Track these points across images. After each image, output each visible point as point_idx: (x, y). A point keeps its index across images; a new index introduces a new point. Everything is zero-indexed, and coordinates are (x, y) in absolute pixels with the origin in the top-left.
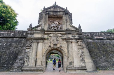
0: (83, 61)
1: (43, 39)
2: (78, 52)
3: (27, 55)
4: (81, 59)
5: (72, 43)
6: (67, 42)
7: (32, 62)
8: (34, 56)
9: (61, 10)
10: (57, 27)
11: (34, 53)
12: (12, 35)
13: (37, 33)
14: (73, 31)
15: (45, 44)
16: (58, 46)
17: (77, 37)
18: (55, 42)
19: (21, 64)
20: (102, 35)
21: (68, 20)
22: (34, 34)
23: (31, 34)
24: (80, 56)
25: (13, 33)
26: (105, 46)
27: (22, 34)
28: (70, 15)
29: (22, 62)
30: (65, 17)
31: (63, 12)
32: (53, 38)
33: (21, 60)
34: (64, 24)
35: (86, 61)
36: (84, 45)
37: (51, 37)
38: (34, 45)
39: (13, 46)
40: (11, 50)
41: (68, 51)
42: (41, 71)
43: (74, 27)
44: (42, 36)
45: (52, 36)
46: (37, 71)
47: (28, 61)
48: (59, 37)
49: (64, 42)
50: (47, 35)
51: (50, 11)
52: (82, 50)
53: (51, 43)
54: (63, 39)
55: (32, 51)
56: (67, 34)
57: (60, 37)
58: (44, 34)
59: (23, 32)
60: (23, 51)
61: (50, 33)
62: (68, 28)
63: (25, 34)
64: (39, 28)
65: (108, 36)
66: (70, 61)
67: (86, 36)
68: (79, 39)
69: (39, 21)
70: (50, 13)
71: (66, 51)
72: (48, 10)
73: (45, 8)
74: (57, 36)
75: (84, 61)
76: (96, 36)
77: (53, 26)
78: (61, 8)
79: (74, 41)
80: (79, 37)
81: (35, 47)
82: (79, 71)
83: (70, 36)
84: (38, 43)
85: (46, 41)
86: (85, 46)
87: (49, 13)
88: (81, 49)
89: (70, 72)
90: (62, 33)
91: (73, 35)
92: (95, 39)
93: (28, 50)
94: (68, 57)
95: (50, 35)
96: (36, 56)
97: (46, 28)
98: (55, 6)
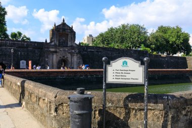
1: (56, 52)
6: (71, 55)
9: (68, 28)
11: (51, 61)
13: (53, 48)
14: (75, 47)
16: (66, 57)
18: (64, 55)
20: (93, 49)
21: (73, 38)
23: (48, 48)
31: (70, 30)
34: (70, 41)
37: (61, 51)
38: (50, 56)
43: (76, 44)
44: (56, 50)
49: (69, 55)
50: (58, 49)
51: (60, 29)
53: (61, 55)
54: (69, 53)
55: (49, 60)
56: (71, 49)
57: (67, 51)
58: (56, 48)
62: (72, 44)
64: (53, 43)
65: (98, 49)
67: (83, 49)
71: (70, 60)
72: (59, 27)
73: (56, 25)
74: (65, 50)
76: (90, 49)
78: (68, 26)
79: (75, 54)
81: (51, 58)
83: (73, 51)
84: (53, 55)
85: (58, 54)
88: (79, 60)
91: (75, 50)
92: (89, 52)
93: (47, 59)
94: (71, 64)
95: (60, 49)
96: (53, 63)
97: (57, 44)
98: (64, 24)
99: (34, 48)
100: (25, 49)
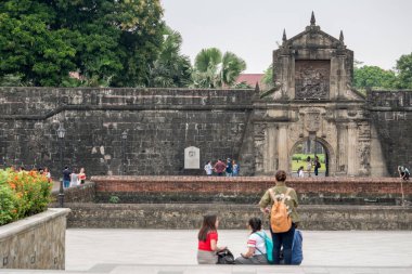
0: (366, 164)
1: (286, 120)
2: (359, 148)
4: (362, 160)
5: (347, 128)
6: (338, 128)
7: (270, 165)
8: (271, 155)
10: (317, 86)
11: (271, 149)
12: (203, 103)
14: (351, 101)
15: (292, 130)
16: (319, 134)
17: (359, 115)
18: (313, 127)
19: (250, 169)
21: (344, 74)
22: (267, 109)
23: (261, 109)
24: (360, 156)
25: (206, 98)
27: (229, 100)
29: (250, 165)
30: (336, 64)
31: (332, 47)
32: (307, 118)
33: (247, 161)
34: (333, 83)
35: (372, 164)
36: (373, 132)
37: (302, 114)
38: (270, 134)
39: (216, 132)
41: (338, 146)
44: (285, 115)
45: (305, 112)
47: (263, 164)
48: (320, 116)
49: (332, 126)
50: (294, 110)
51: (300, 48)
52: (367, 143)
53: (303, 128)
54: (329, 121)
55: (266, 145)
56: (337, 108)
57: (324, 114)
58: (288, 108)
60: (249, 145)
61: (301, 107)
62: (341, 94)
63: (234, 99)
64: (277, 95)
66: (341, 164)
67: (391, 102)
68: (362, 120)
70: (300, 52)
71: (333, 144)
72: (296, 43)
74: (317, 113)
75: (369, 164)
77: (308, 85)
78: (326, 35)
79: (352, 124)
80: (364, 115)
81: (272, 138)
83: (345, 114)
84: (278, 128)
85: (293, 125)
86: (375, 133)
87: (296, 53)
88: (365, 141)
90: (327, 105)
91: (352, 112)
93: (258, 143)
94: (338, 157)
95: (301, 111)
96: (277, 153)
97: (292, 95)
98: (313, 31)
99: (228, 109)
100: (204, 114)
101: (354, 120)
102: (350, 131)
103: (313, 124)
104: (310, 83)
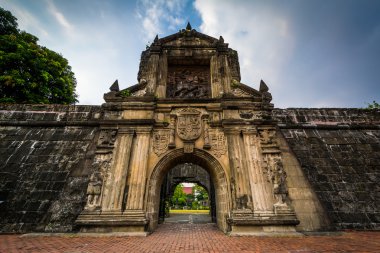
1: (151, 125)
2: (265, 165)
3: (97, 175)
4: (276, 186)
5: (241, 135)
6: (227, 133)
7: (112, 197)
8: (118, 178)
9: (205, 43)
10: (195, 90)
11: (120, 168)
12: (58, 119)
14: (242, 99)
15: (157, 138)
17: (256, 116)
19: (77, 205)
20: (332, 118)
22: (122, 110)
23: (114, 109)
24: (270, 178)
25: (63, 114)
26: (348, 149)
27: (90, 116)
28: (233, 57)
29: (79, 198)
30: (218, 63)
33: (76, 191)
35: (292, 195)
36: (281, 142)
38: (122, 144)
39: (58, 151)
40: (50, 162)
41: (231, 162)
42: (139, 231)
43: (246, 88)
44: (149, 117)
45: (178, 114)
46: (125, 229)
47: (99, 195)
48: (199, 119)
50: (162, 112)
52: (277, 157)
53: (174, 135)
55: (113, 162)
59: (94, 109)
60: (86, 164)
61: (173, 108)
62: (227, 91)
64: (141, 93)
65: (353, 119)
66: (240, 193)
69: (140, 73)
70: (173, 51)
71: (224, 161)
72: (168, 44)
73: (160, 38)
74: (196, 115)
75: (287, 194)
77: (183, 89)
79: (249, 128)
80: (264, 117)
81: (124, 150)
82: (273, 229)
85: (160, 132)
86: (285, 144)
87: (169, 53)
88: (273, 154)
89: (241, 234)
91: (245, 112)
92: (313, 128)
93: (100, 158)
94: (233, 181)
95: (173, 113)
97: (161, 94)
101: (252, 123)
102: (247, 139)
103: (189, 129)
104: (186, 86)
